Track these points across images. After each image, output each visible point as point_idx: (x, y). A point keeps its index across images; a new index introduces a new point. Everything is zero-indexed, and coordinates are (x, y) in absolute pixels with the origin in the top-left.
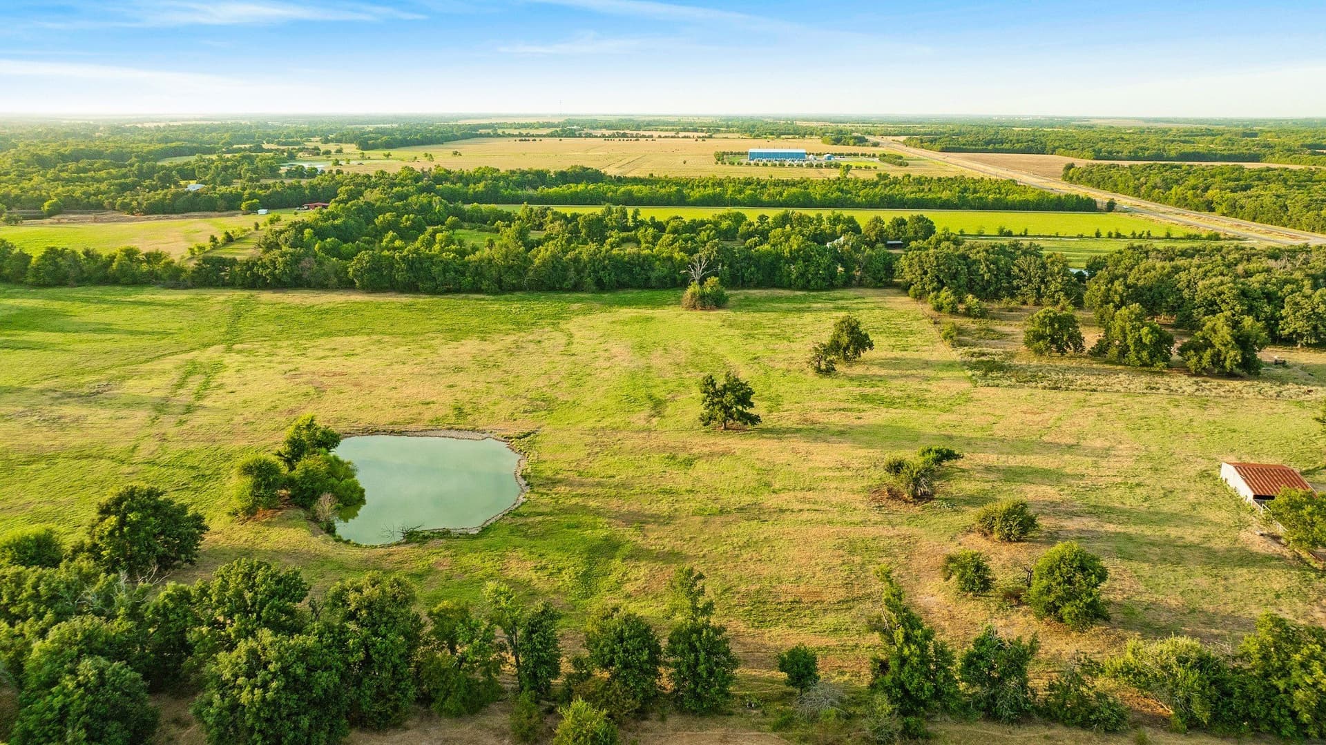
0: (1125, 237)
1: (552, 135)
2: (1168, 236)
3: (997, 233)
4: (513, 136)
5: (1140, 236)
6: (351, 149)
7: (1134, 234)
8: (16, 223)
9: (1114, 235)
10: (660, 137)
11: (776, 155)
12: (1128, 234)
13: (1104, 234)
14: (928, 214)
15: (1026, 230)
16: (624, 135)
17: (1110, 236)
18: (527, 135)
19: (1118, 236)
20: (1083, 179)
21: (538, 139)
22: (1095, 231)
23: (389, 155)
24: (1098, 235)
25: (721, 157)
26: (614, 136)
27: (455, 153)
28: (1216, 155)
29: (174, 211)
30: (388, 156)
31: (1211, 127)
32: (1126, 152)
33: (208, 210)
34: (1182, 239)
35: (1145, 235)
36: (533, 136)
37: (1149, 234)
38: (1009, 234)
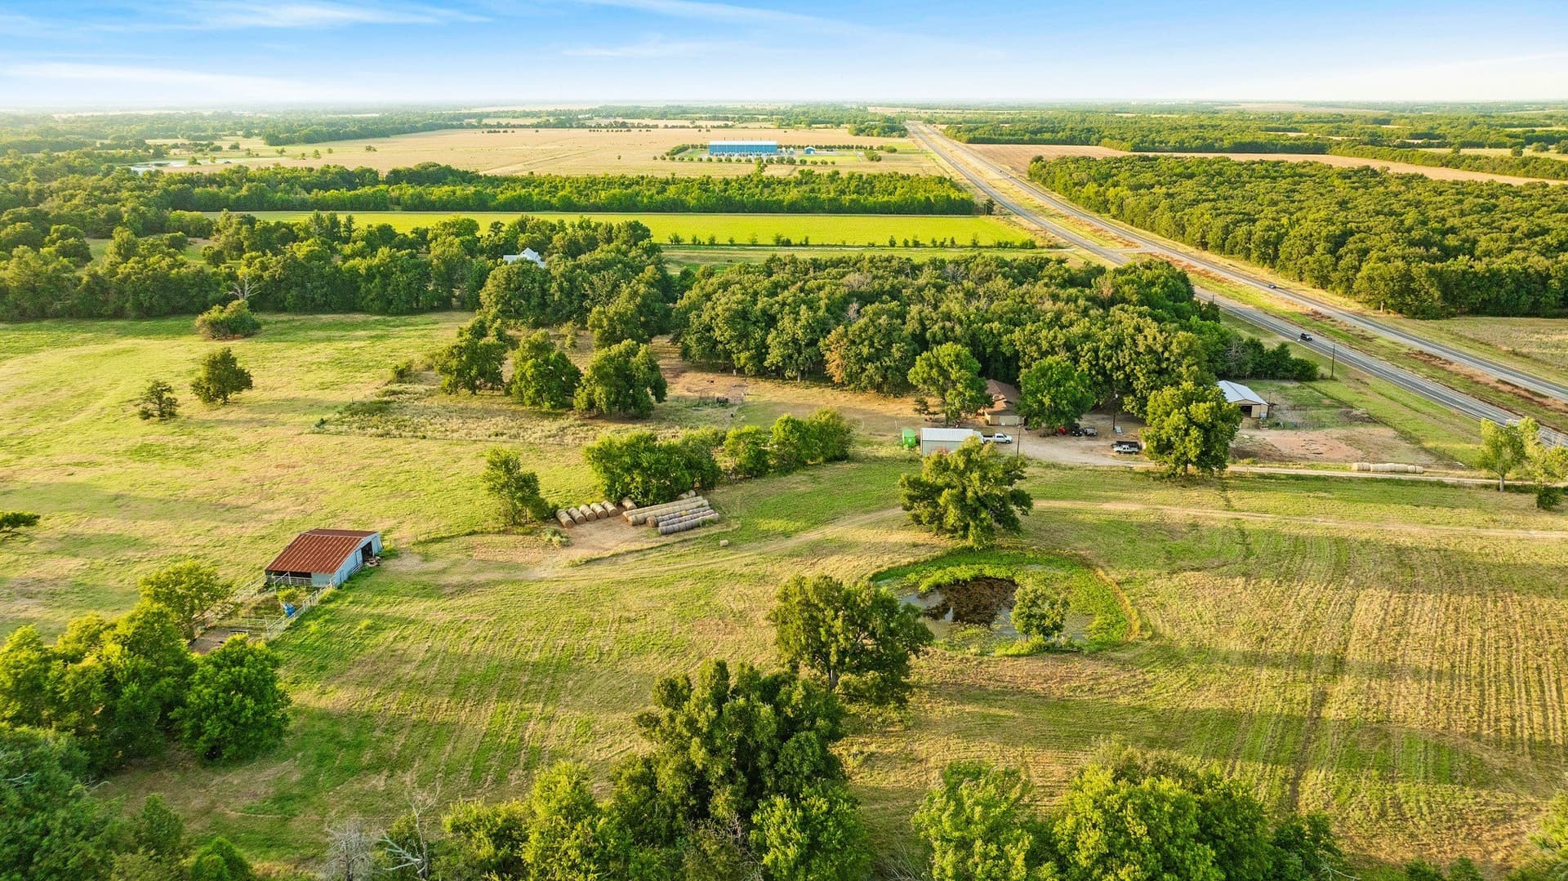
0: (924, 246)
2: (975, 245)
3: (771, 242)
5: (942, 245)
6: (257, 144)
7: (934, 242)
9: (910, 244)
10: (666, 127)
11: (740, 149)
12: (928, 243)
13: (900, 242)
14: (645, 220)
15: (807, 239)
16: (624, 125)
17: (906, 244)
18: (507, 126)
19: (916, 244)
22: (889, 239)
23: (283, 151)
24: (893, 244)
26: (611, 126)
27: (369, 149)
31: (1342, 111)
32: (1172, 143)
34: (991, 247)
35: (948, 243)
37: (953, 242)
38: (788, 243)
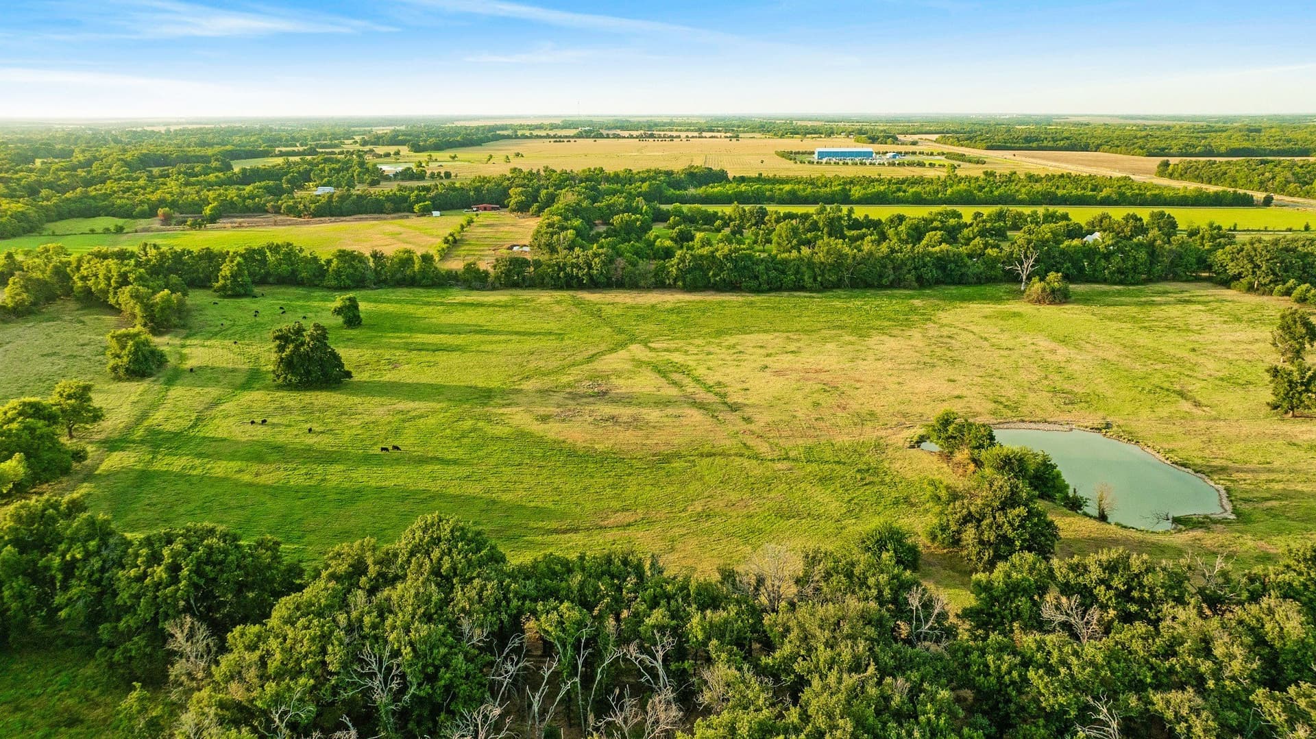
1: (579, 136)
4: (541, 137)
8: (200, 227)
11: (835, 154)
15: (1236, 225)
20: (1188, 175)
21: (572, 140)
23: (455, 157)
25: (789, 155)
27: (517, 154)
28: (1265, 150)
29: (342, 214)
30: (453, 158)
33: (375, 213)
36: (566, 137)
